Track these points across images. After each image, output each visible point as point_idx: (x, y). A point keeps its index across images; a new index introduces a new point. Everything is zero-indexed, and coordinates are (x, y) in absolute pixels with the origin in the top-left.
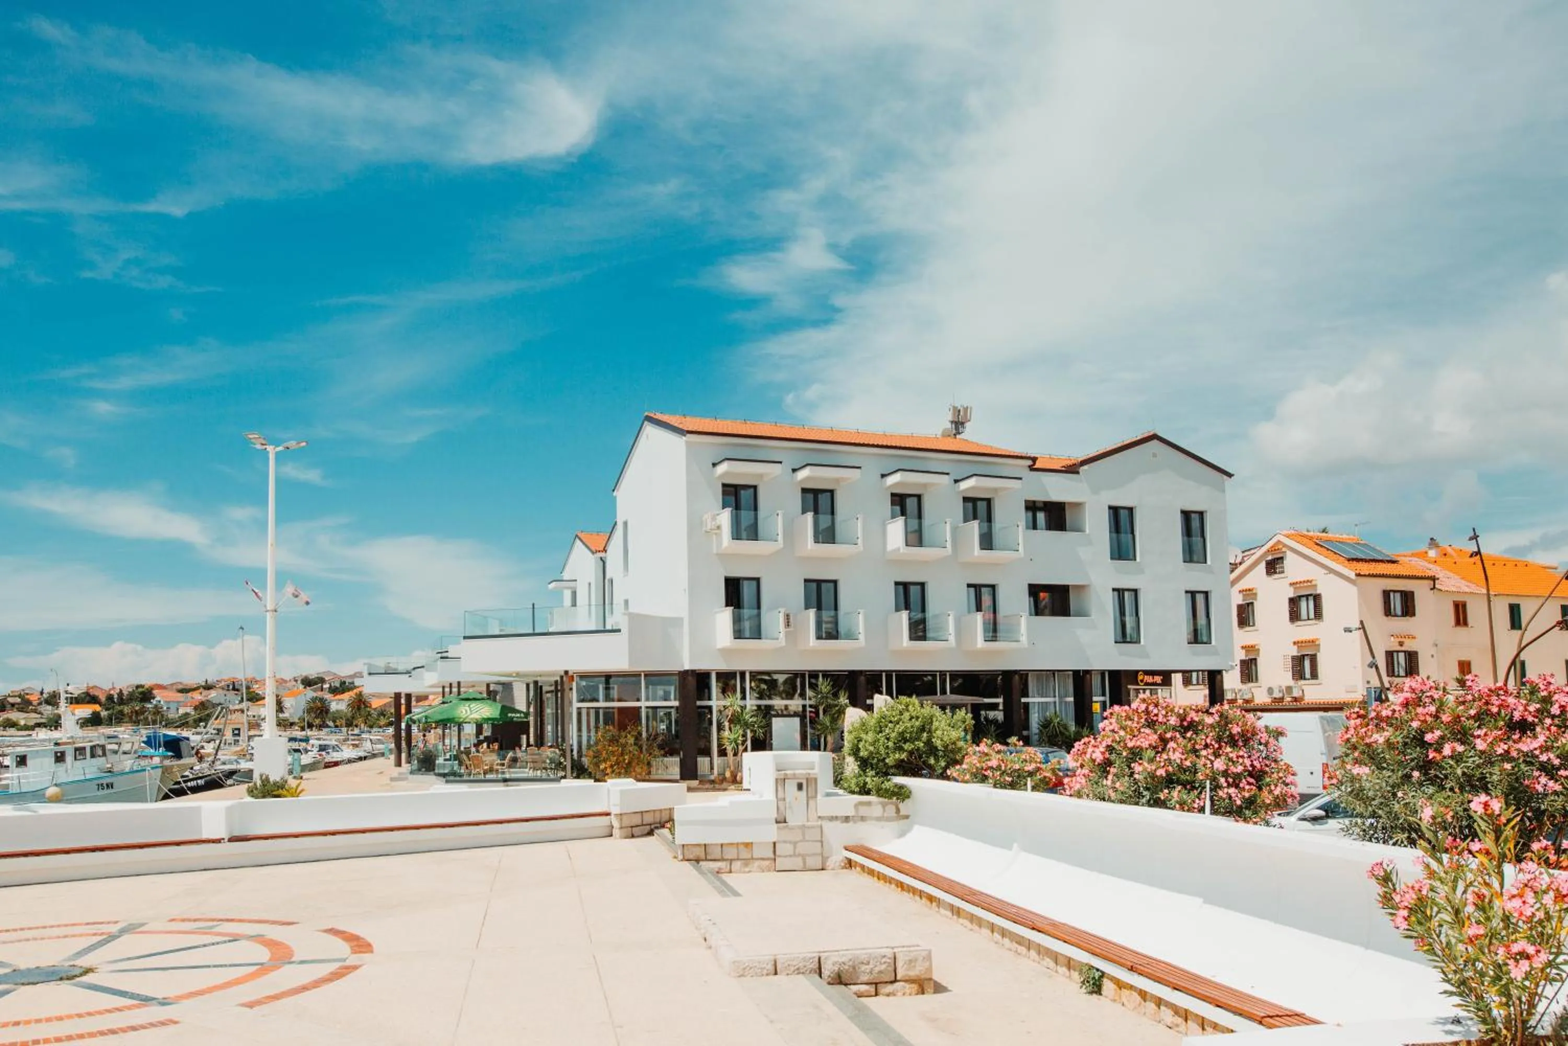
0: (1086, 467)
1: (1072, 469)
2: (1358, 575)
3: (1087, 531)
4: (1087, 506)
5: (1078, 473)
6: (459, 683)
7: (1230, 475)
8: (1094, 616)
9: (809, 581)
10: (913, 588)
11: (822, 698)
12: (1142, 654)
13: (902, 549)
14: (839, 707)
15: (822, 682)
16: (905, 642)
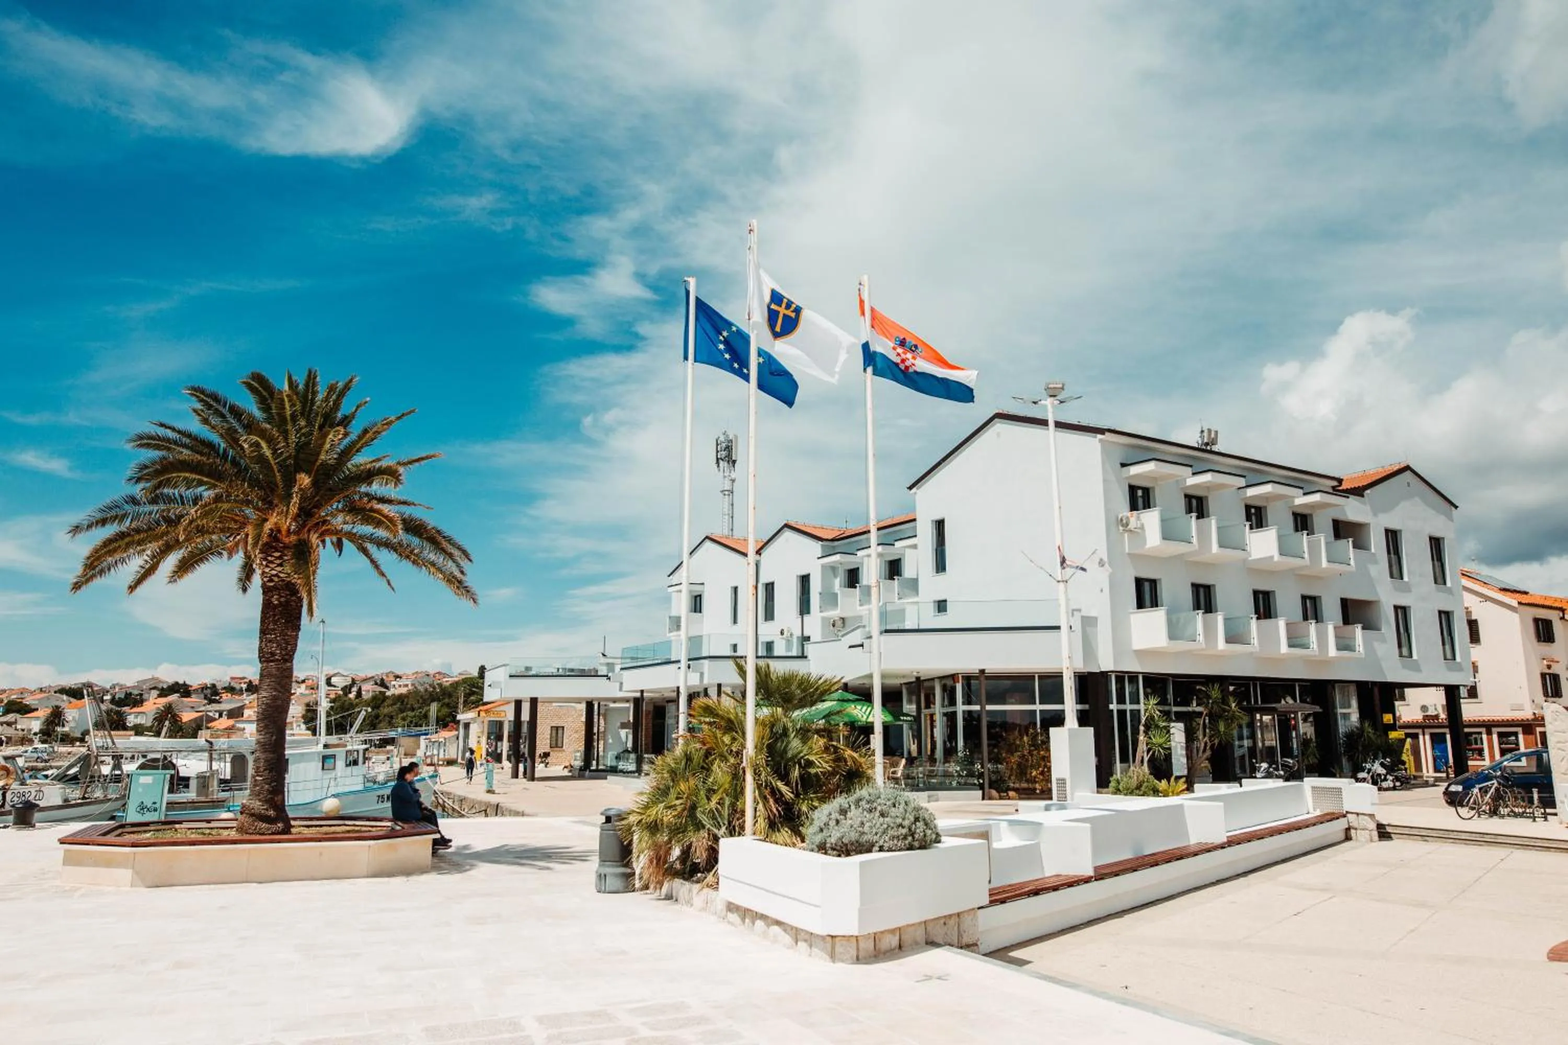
0: (1368, 491)
1: (1358, 492)
2: (1520, 603)
3: (1373, 550)
4: (1371, 525)
5: (1363, 496)
6: (719, 686)
7: (1456, 507)
8: (1383, 631)
9: (1193, 585)
10: (1261, 596)
11: (1213, 703)
12: (1416, 668)
13: (1277, 557)
14: (1231, 713)
15: (1213, 686)
16: (1284, 648)
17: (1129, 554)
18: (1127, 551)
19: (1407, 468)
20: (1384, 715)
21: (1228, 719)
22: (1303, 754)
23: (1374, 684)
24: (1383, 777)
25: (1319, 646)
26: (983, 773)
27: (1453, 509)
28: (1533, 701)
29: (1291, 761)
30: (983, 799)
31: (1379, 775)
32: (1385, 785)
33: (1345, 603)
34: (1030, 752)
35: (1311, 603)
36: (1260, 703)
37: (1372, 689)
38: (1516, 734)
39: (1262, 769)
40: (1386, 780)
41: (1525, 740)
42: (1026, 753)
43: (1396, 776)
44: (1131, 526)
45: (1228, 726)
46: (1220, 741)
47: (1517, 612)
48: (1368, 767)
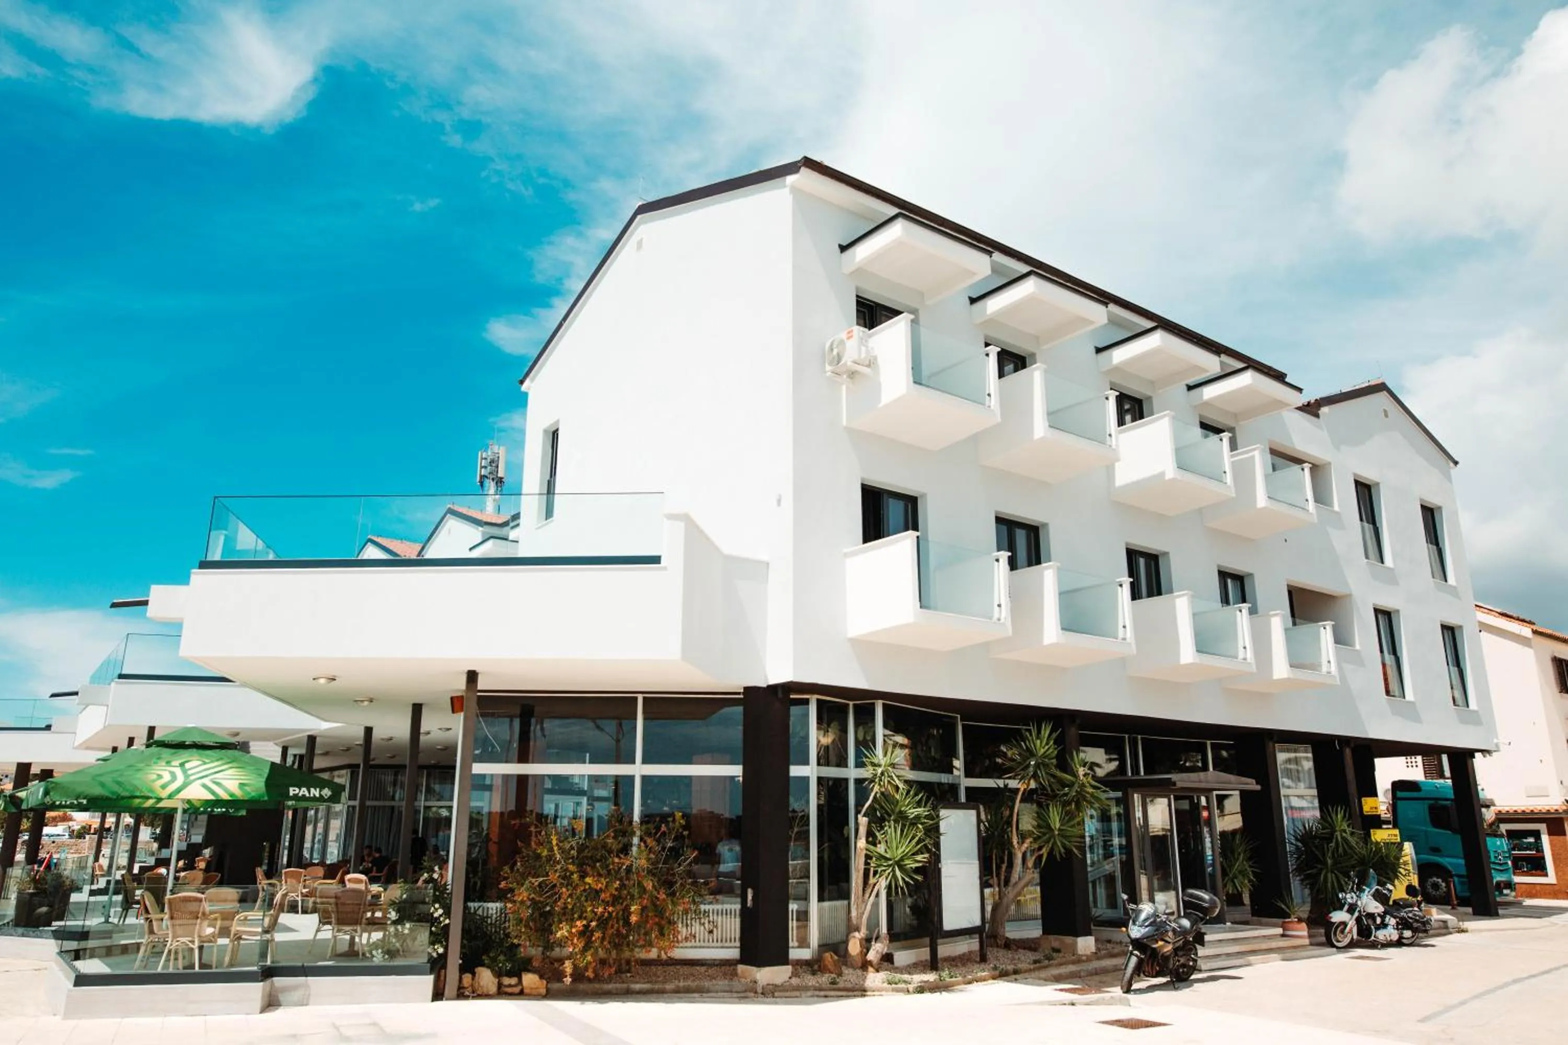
0: (1325, 410)
1: (1314, 408)
2: (1535, 633)
3: (1339, 510)
4: (1335, 468)
5: (1317, 416)
7: (1455, 463)
8: (1360, 647)
9: (1000, 520)
10: (1142, 561)
11: (1037, 766)
12: (1412, 713)
13: (1171, 472)
14: (1076, 787)
15: (1039, 732)
16: (1187, 653)
17: (848, 430)
18: (844, 423)
19: (1381, 387)
20: (1363, 799)
21: (1068, 803)
22: (1224, 873)
23: (1345, 741)
24: (1379, 920)
25: (1257, 653)
26: (447, 926)
27: (1452, 464)
28: (1561, 783)
29: (1206, 897)
30: (438, 995)
31: (1371, 916)
32: (1381, 935)
33: (1293, 592)
34: (566, 877)
35: (1234, 586)
36: (1142, 773)
37: (1341, 752)
38: (1537, 834)
39: (1143, 916)
40: (1384, 925)
41: (1552, 845)
42: (554, 877)
43: (1402, 918)
44: (847, 360)
45: (1069, 817)
46: (1052, 850)
47: (1530, 646)
48: (1349, 900)
